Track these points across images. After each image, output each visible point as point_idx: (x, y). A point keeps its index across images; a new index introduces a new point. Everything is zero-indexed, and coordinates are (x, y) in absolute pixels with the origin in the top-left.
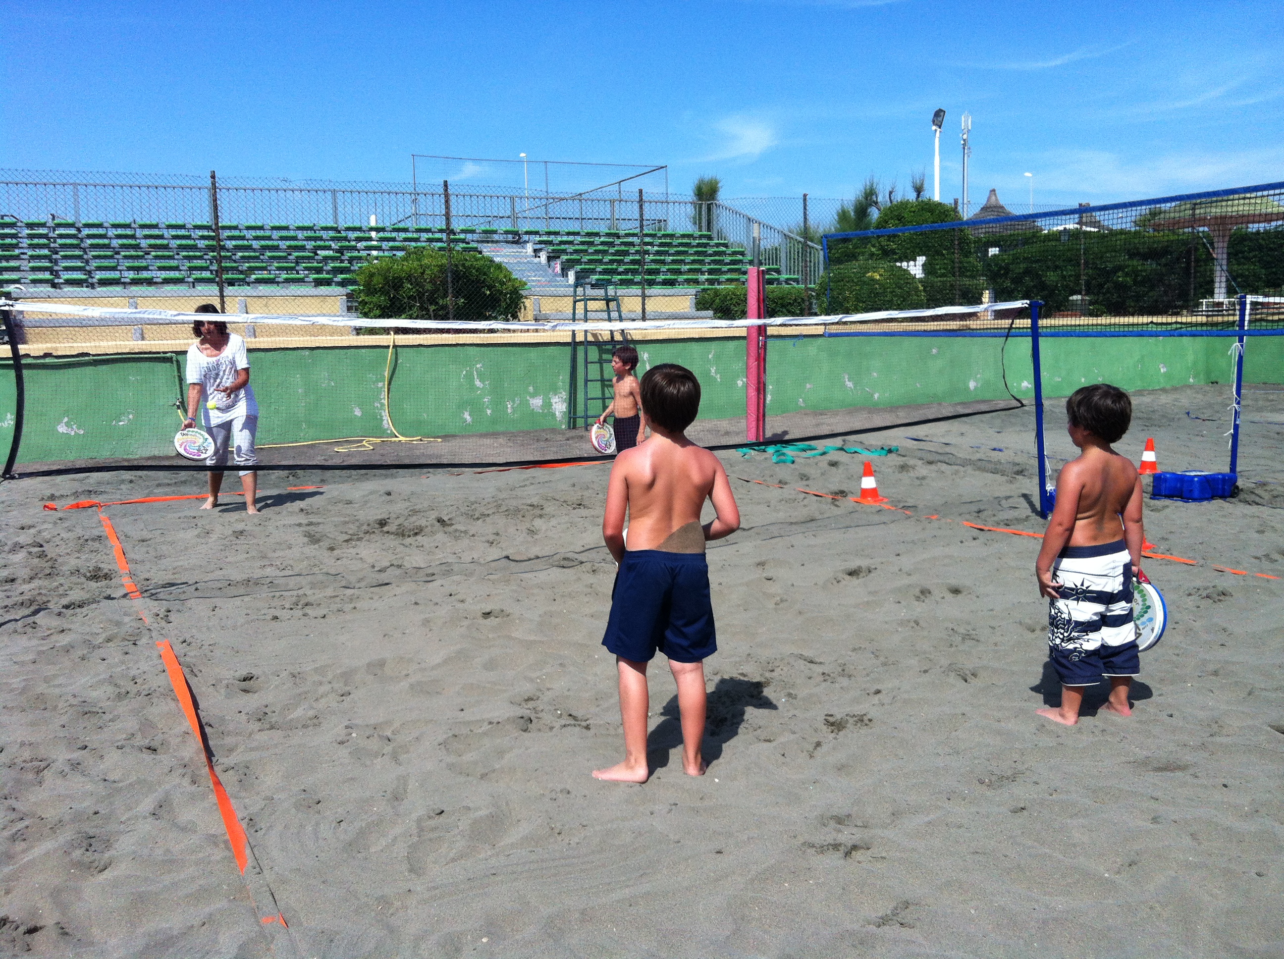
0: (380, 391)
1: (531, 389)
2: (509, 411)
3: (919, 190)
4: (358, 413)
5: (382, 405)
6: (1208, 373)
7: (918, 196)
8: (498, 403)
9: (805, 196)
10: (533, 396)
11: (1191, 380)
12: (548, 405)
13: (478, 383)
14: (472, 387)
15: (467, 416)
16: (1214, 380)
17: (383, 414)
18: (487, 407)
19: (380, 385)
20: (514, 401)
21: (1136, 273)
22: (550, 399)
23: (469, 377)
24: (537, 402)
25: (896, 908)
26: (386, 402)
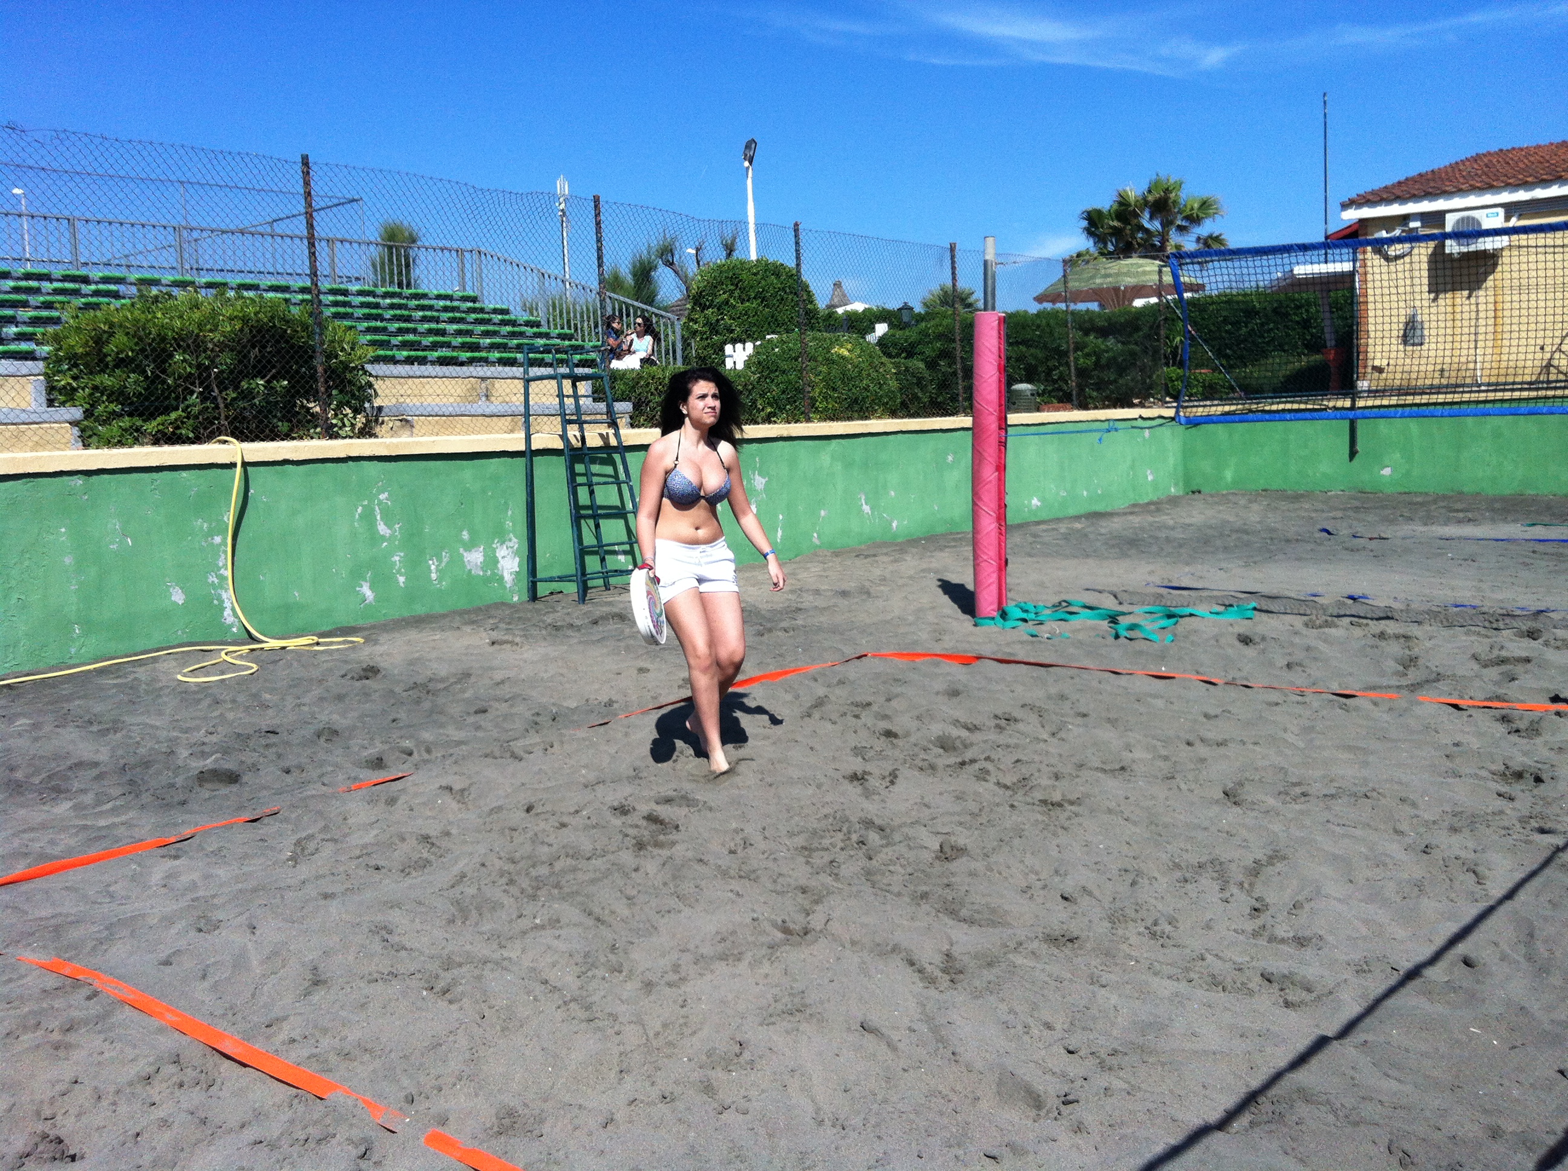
1: (465, 535)
2: (434, 576)
3: (730, 249)
4: (178, 597)
5: (223, 578)
6: (1187, 479)
7: (729, 255)
8: (415, 563)
10: (470, 546)
12: (492, 561)
13: (382, 529)
15: (367, 591)
17: (224, 596)
18: (399, 572)
19: (218, 539)
20: (440, 560)
22: (494, 550)
23: (368, 517)
24: (475, 558)
26: (229, 573)
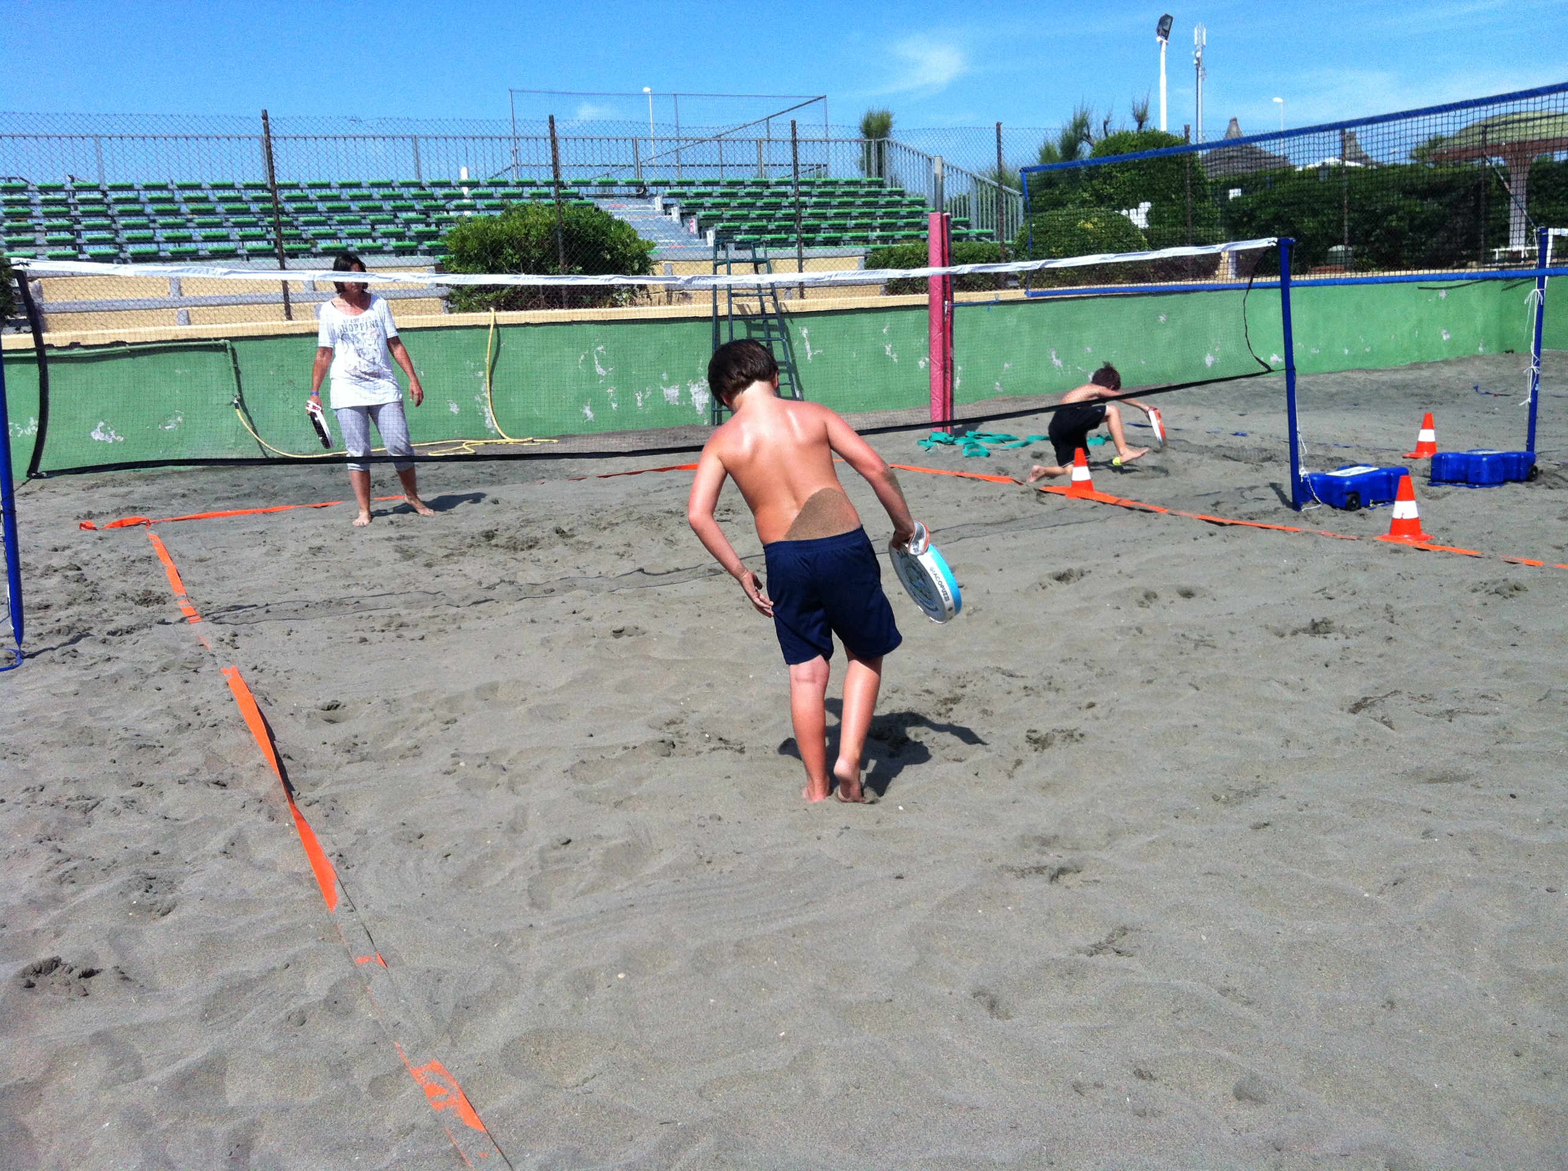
0: (480, 381)
1: (665, 376)
2: (639, 404)
3: (1141, 119)
4: (454, 409)
5: (485, 399)
6: (1502, 340)
7: (1140, 126)
8: (625, 393)
9: (998, 125)
10: (668, 385)
11: (1481, 349)
12: (686, 395)
13: (599, 370)
14: (593, 377)
15: (588, 411)
16: (1509, 348)
17: (486, 410)
18: (612, 400)
19: (481, 374)
20: (644, 392)
21: (1412, 216)
22: (689, 388)
23: (589, 361)
24: (672, 393)
25: (1111, 935)
26: (488, 396)
